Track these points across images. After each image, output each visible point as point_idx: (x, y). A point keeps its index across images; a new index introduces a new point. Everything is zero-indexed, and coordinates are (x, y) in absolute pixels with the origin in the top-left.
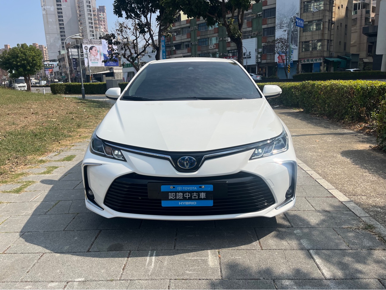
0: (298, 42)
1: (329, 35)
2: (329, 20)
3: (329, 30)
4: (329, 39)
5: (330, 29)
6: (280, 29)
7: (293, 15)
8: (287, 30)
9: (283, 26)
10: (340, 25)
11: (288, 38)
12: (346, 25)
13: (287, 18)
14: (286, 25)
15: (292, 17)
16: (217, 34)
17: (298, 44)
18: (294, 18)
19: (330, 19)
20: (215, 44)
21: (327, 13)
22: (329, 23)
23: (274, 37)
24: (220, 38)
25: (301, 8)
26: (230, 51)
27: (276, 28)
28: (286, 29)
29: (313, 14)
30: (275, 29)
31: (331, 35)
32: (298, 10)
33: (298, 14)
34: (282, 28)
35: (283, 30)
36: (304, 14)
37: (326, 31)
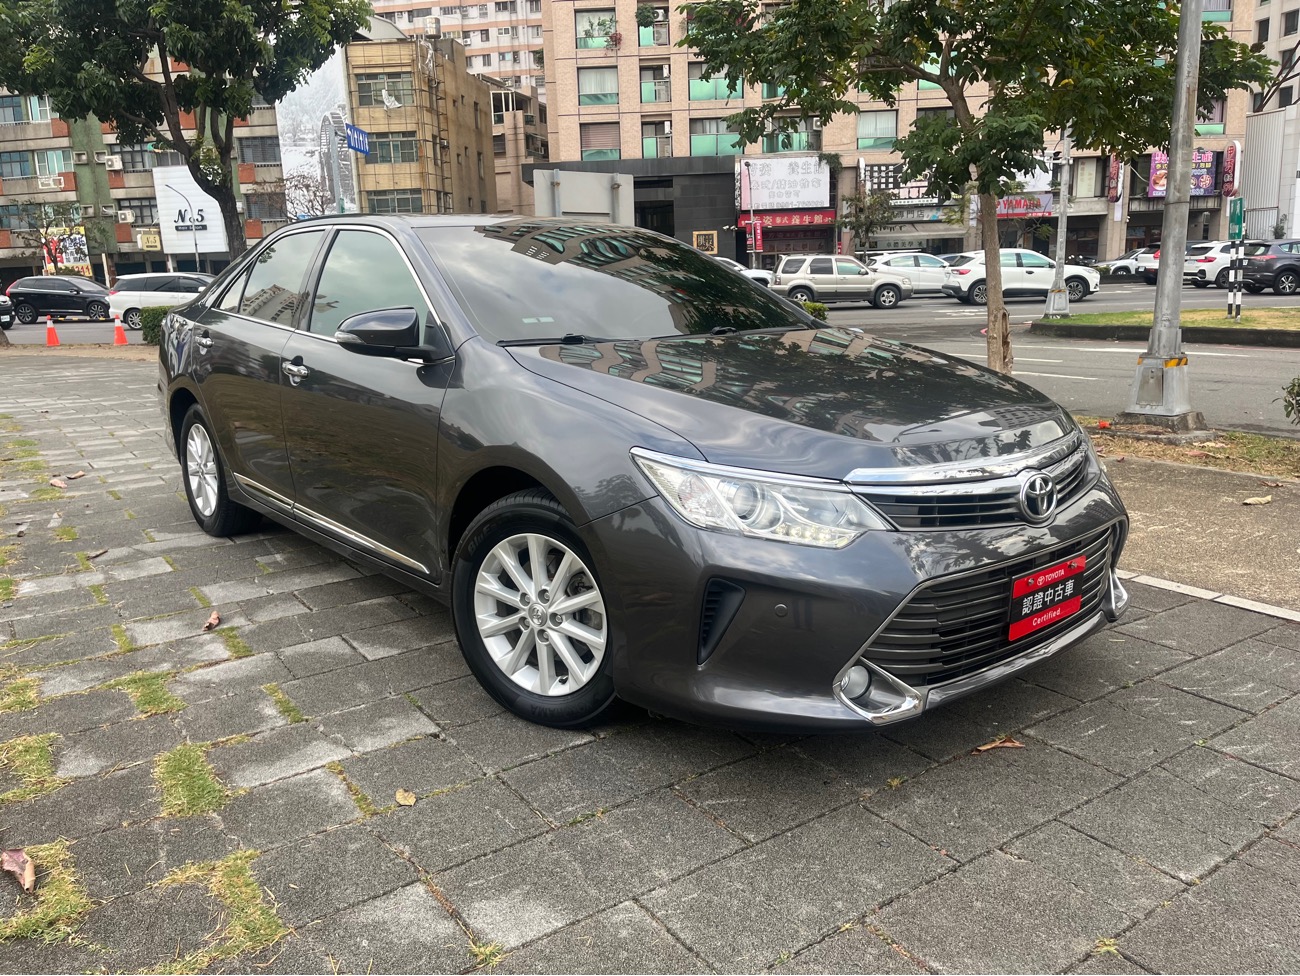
0: (356, 190)
1: (439, 178)
2: (434, 137)
3: (436, 164)
4: (440, 189)
5: (439, 162)
6: (295, 145)
7: (328, 109)
8: (317, 153)
9: (303, 139)
10: (463, 152)
11: (323, 177)
12: (479, 154)
13: (311, 118)
14: (310, 136)
15: (328, 114)
16: (65, 142)
17: (356, 196)
18: (333, 118)
19: (436, 133)
20: (60, 175)
21: (427, 117)
22: (435, 144)
23: (279, 168)
24: (79, 155)
25: (350, 92)
26: (127, 204)
27: (281, 142)
28: (314, 149)
29: (389, 114)
30: (278, 145)
31: (443, 179)
32: (342, 97)
33: (343, 108)
34: (300, 145)
35: (304, 150)
36: (361, 110)
37: (431, 168)
